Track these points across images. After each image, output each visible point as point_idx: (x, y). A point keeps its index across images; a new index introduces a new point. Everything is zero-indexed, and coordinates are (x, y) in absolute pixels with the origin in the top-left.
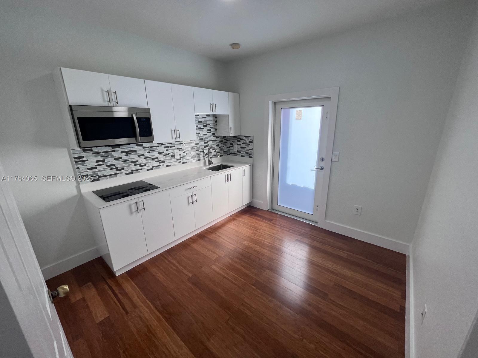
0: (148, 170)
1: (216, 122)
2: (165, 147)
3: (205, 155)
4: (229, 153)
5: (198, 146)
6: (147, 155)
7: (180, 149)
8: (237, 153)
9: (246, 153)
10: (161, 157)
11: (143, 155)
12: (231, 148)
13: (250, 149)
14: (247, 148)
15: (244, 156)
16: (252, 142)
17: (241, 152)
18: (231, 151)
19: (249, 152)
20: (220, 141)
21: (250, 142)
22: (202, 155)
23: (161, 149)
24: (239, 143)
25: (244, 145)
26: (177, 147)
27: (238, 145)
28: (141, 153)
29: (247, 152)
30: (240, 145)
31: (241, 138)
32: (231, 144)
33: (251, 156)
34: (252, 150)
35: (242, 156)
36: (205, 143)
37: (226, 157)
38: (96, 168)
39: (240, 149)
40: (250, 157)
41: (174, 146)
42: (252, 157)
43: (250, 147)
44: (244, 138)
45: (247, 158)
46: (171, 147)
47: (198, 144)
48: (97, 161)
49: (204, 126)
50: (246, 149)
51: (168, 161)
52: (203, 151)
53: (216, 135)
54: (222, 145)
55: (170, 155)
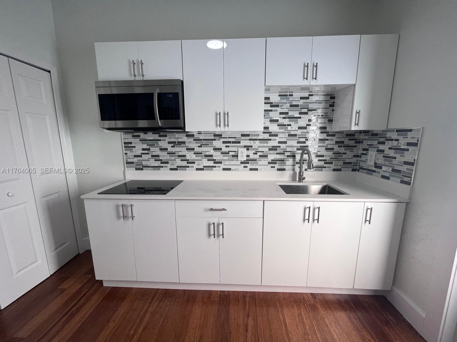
0: (197, 169)
1: (332, 105)
2: (224, 142)
3: (297, 163)
4: (358, 167)
5: (283, 146)
6: (197, 149)
7: (248, 148)
8: (374, 169)
9: (394, 170)
10: (218, 156)
11: (193, 149)
12: (363, 158)
13: (406, 163)
14: (399, 158)
15: (388, 178)
16: (415, 145)
17: (384, 168)
18: (362, 164)
19: (404, 168)
20: (337, 142)
21: (409, 144)
22: (290, 161)
23: (218, 143)
24: (381, 147)
25: (392, 153)
26: (244, 143)
27: (379, 151)
28: (191, 146)
29: (397, 168)
30: (383, 151)
31: (389, 135)
32: (364, 150)
33: (406, 179)
34: (412, 164)
35: (383, 177)
36: (298, 142)
37: (347, 173)
38: (141, 156)
39: (381, 161)
40: (402, 182)
41: (239, 142)
42: (409, 183)
43: (408, 157)
44: (394, 135)
45: (394, 184)
46: (233, 142)
47: (286, 143)
48: (143, 149)
49: (300, 113)
50: (395, 162)
51: (227, 163)
52: (294, 156)
53: (328, 130)
54: (342, 150)
55: (231, 154)
